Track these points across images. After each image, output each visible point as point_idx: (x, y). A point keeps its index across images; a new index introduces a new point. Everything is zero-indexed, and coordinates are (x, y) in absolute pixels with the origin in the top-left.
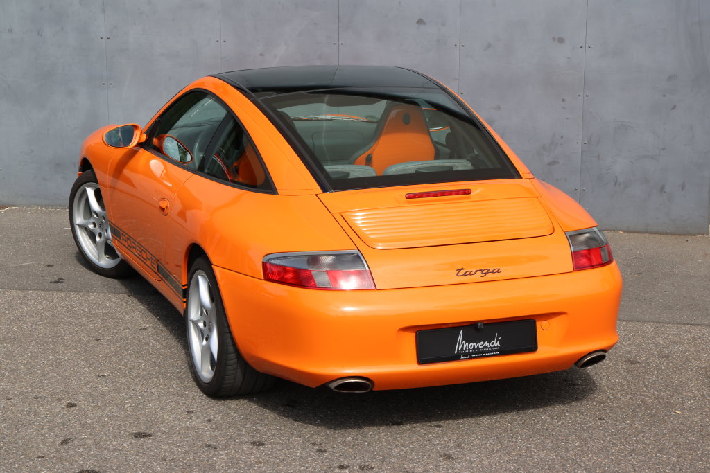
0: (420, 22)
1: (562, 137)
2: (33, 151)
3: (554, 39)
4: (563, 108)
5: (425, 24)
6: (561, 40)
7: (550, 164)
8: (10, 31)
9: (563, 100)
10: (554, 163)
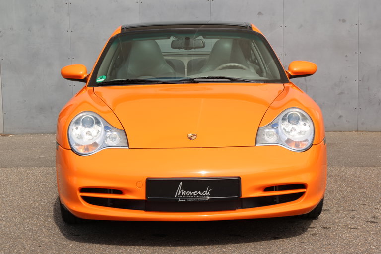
0: (260, 13)
1: (346, 78)
2: (25, 101)
3: (340, 20)
4: (347, 60)
5: (262, 15)
6: (344, 21)
7: (340, 94)
8: (12, 29)
9: (346, 56)
10: (342, 93)
